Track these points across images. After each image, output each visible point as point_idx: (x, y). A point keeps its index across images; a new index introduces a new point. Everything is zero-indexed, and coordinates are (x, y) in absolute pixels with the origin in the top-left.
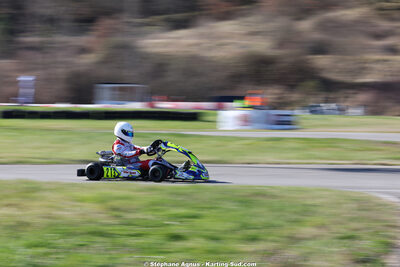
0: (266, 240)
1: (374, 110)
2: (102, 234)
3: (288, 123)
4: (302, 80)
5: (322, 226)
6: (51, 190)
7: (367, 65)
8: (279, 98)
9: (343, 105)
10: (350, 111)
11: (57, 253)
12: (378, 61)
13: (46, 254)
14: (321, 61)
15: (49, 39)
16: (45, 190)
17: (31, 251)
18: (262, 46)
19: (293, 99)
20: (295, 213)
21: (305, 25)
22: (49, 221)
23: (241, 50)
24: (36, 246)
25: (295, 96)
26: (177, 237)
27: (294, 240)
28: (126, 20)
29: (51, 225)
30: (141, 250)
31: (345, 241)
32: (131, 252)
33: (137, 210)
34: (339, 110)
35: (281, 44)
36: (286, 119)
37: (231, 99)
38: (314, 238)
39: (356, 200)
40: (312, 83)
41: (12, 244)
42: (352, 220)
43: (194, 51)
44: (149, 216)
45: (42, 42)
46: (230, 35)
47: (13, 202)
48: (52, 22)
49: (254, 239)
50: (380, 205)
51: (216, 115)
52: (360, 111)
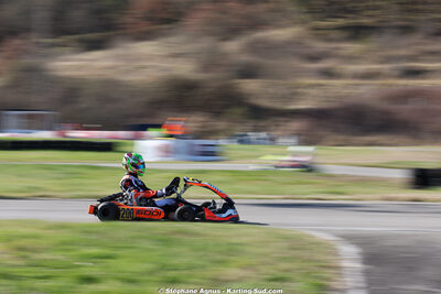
0: (187, 283)
1: (307, 139)
2: (6, 276)
3: (212, 154)
4: (227, 107)
7: (300, 90)
8: (203, 127)
9: (274, 134)
10: (281, 140)
12: (312, 86)
14: (250, 86)
18: (185, 69)
19: (219, 128)
20: (220, 252)
21: (233, 47)
23: (161, 74)
25: (221, 125)
26: (89, 280)
28: (35, 40)
33: (46, 250)
34: (270, 139)
35: (206, 67)
36: (210, 149)
38: (240, 280)
39: (287, 238)
40: (238, 111)
42: (285, 259)
43: (111, 75)
44: (59, 256)
46: (151, 57)
49: (174, 282)
50: (313, 244)
51: (132, 145)
52: (293, 140)
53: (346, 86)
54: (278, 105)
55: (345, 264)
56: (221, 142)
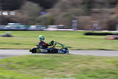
16: (96, 59)
24: (92, 77)
29: (97, 70)
41: (83, 76)
47: (85, 62)
48: (102, 4)
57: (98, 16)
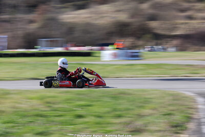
0: (126, 117)
1: (181, 49)
2: (41, 116)
3: (137, 56)
4: (144, 34)
5: (154, 109)
6: (15, 94)
7: (177, 26)
8: (132, 44)
9: (165, 46)
10: (169, 49)
11: (19, 126)
12: (182, 24)
13: (13, 127)
14: (153, 24)
15: (14, 16)
16: (12, 94)
17: (5, 125)
18: (123, 17)
20: (141, 102)
21: (145, 6)
22: (15, 110)
24: (8, 123)
25: (140, 43)
26: (80, 116)
27: (140, 116)
28: (53, 5)
29: (15, 112)
30: (62, 123)
31: (166, 116)
32: (56, 125)
33: (59, 103)
34: (163, 49)
35: (133, 16)
36: (136, 54)
37: (107, 45)
38: (150, 115)
39: (172, 95)
40: (149, 36)
42: (170, 105)
43: (88, 20)
44: (65, 106)
45: (10, 18)
46: (107, 12)
48: (15, 7)
49: (119, 116)
50: (184, 97)
51: (100, 53)
52: (174, 49)
53: (199, 23)
54: (167, 33)
55: (200, 106)
56: (142, 51)
57: (8, 26)
